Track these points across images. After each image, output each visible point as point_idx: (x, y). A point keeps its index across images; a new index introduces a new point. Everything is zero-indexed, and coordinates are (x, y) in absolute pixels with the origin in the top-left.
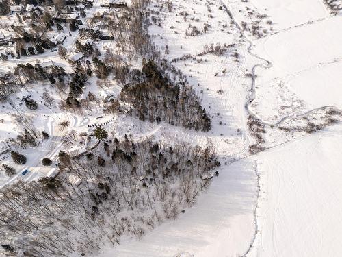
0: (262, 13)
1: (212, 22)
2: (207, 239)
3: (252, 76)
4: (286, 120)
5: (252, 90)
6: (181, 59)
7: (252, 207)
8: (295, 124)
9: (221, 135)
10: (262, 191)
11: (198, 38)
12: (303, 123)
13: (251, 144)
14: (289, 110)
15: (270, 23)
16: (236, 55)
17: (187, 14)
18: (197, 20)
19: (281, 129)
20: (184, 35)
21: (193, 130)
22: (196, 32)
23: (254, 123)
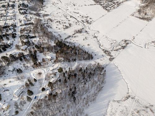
0: (86, 16)
1: (70, 22)
2: (114, 92)
3: (95, 37)
4: (114, 48)
5: (98, 41)
6: (68, 38)
7: (121, 77)
8: (118, 48)
9: (98, 59)
10: (121, 71)
11: (69, 29)
12: (120, 47)
13: (109, 58)
14: (114, 44)
15: (91, 19)
16: (86, 32)
17: (59, 22)
18: (65, 23)
19: (115, 50)
20: (63, 29)
21: (88, 60)
22: (67, 27)
23: (105, 51)
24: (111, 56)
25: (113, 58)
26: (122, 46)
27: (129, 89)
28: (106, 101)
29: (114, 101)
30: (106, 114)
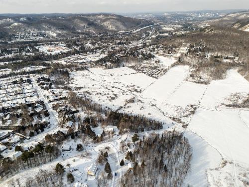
0: (132, 85)
1: (115, 93)
3: (153, 105)
4: (182, 114)
5: (159, 110)
6: (119, 109)
7: (206, 144)
9: (169, 127)
10: (203, 137)
11: (116, 100)
13: (181, 126)
14: (179, 110)
15: (139, 87)
16: (140, 101)
17: (100, 94)
18: (108, 94)
19: (184, 117)
20: (108, 101)
22: (113, 99)
24: (183, 123)
25: (187, 125)
26: (191, 112)
27: (223, 155)
28: (202, 171)
29: (211, 170)
30: (209, 185)
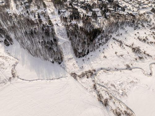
5: (117, 69)
6: (117, 40)
9: (77, 62)
12: (106, 96)
13: (77, 73)
23: (92, 73)
25: (75, 78)
